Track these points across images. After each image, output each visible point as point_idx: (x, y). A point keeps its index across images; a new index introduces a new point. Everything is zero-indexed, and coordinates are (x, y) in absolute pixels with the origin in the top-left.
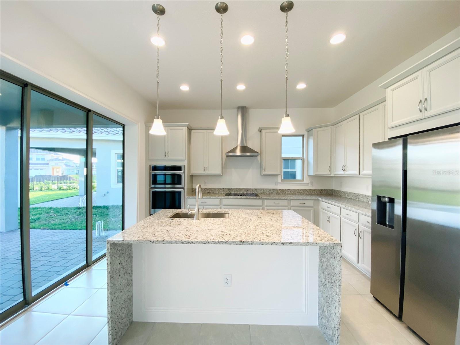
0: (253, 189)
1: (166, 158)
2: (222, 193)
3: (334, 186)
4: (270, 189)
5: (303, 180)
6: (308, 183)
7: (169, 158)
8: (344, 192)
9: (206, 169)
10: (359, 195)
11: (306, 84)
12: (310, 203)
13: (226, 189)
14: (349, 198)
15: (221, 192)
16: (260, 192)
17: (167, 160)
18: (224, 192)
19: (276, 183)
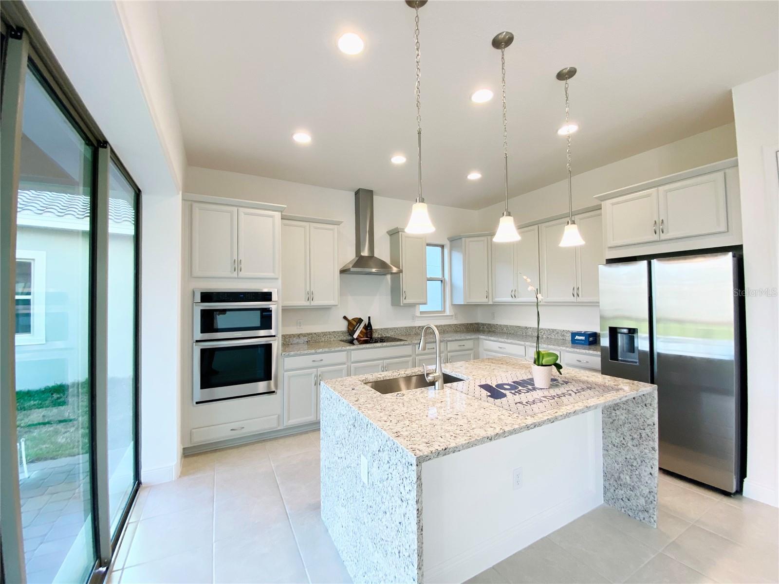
0: (382, 329)
1: (235, 274)
2: (332, 340)
3: (480, 318)
4: (406, 327)
5: (444, 311)
6: (452, 316)
7: (241, 274)
8: (501, 326)
9: (310, 297)
10: (526, 328)
11: (481, 174)
12: (469, 344)
13: (338, 332)
14: (510, 333)
15: (329, 339)
16: (393, 333)
17: (238, 278)
18: (335, 337)
19: (414, 317)
